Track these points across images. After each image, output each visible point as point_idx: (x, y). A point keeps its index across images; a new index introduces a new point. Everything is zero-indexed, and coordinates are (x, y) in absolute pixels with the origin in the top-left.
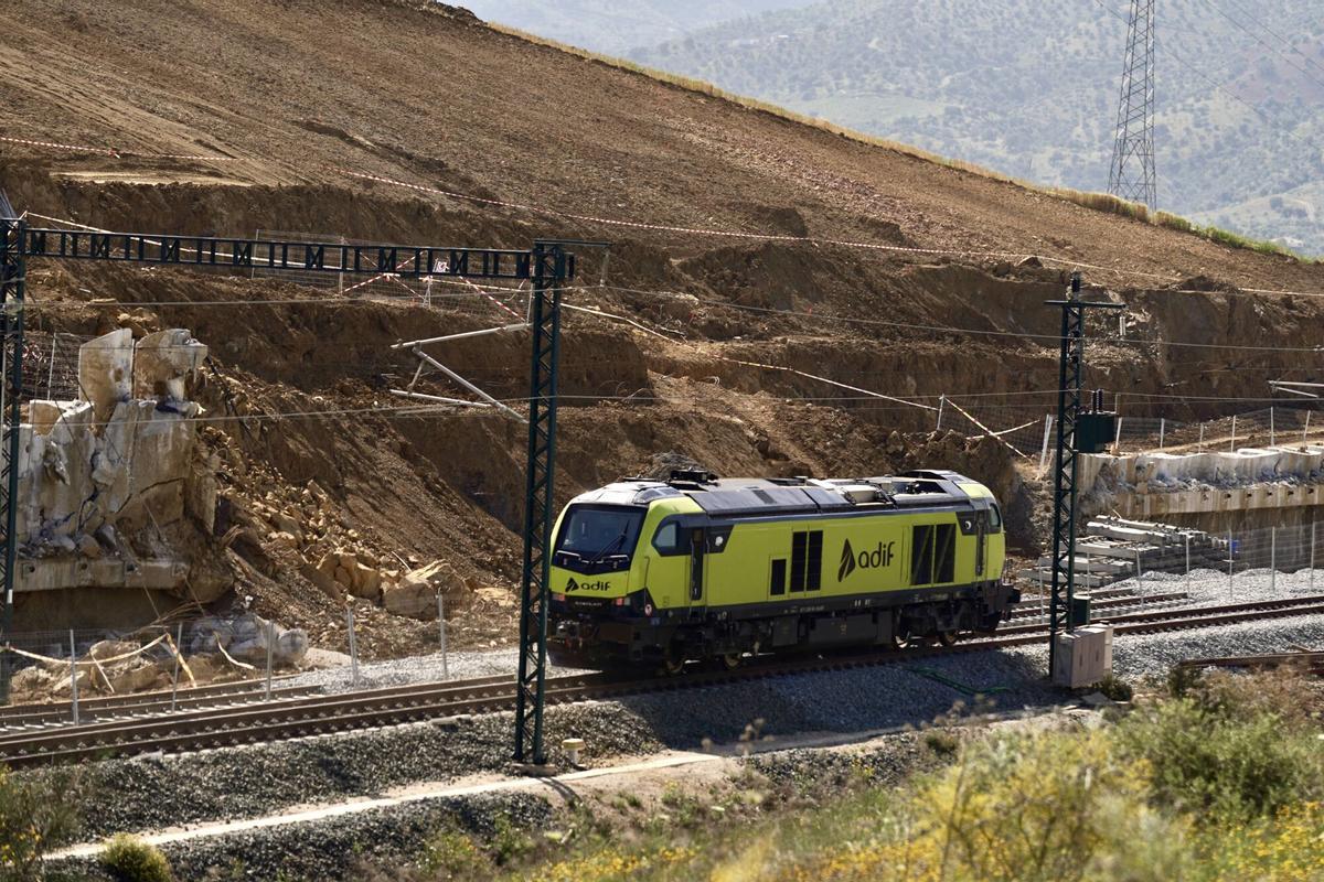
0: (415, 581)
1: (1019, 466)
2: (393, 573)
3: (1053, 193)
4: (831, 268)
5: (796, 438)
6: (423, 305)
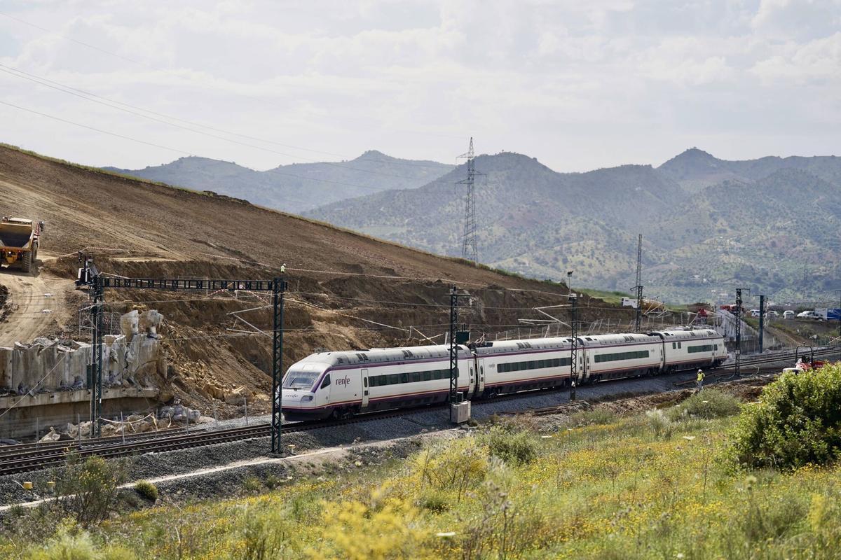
0: (235, 393)
2: (228, 390)
3: (444, 258)
6: (235, 300)
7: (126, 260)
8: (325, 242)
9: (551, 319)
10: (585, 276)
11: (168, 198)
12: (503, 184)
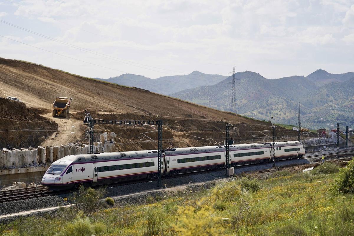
3: (224, 112)
4: (196, 122)
6: (143, 128)
7: (102, 113)
8: (178, 106)
9: (265, 135)
10: (278, 119)
11: (118, 89)
12: (246, 84)
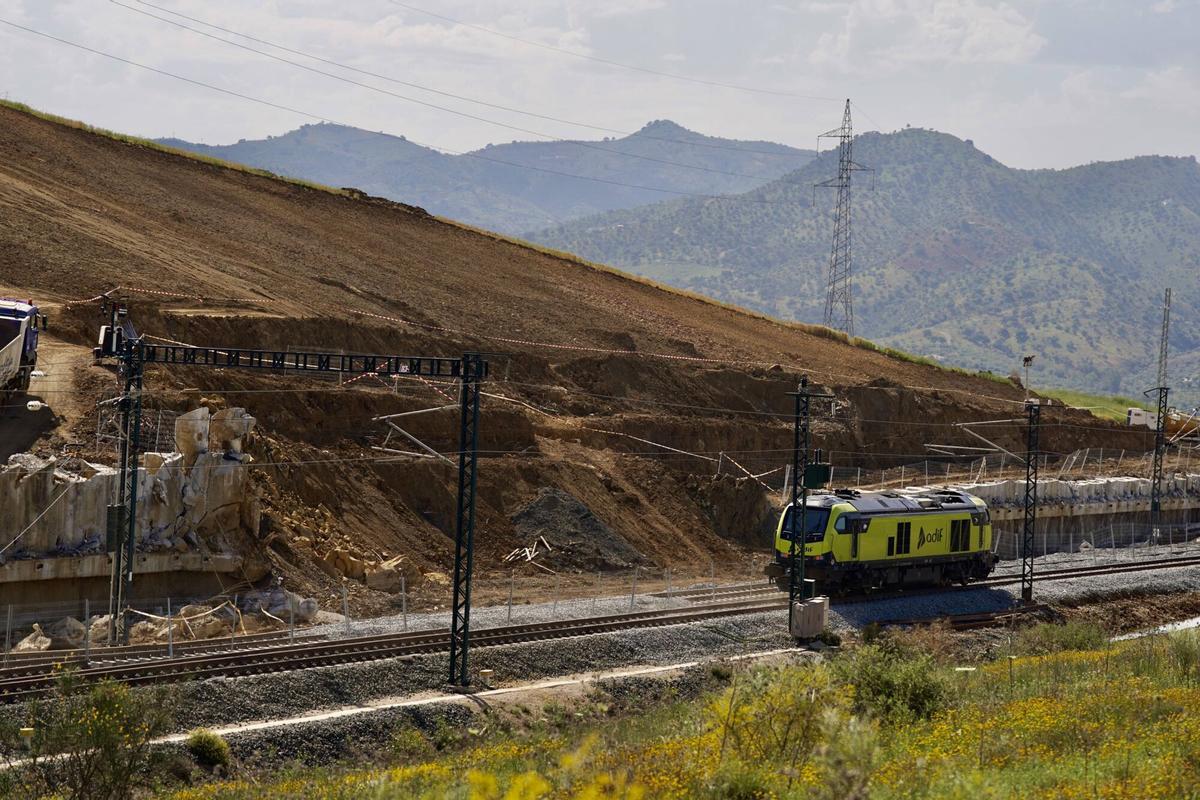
0: (386, 568)
1: (769, 497)
2: (372, 563)
3: (789, 325)
4: (651, 371)
5: (628, 478)
6: (392, 393)
7: (190, 313)
8: (565, 290)
9: (987, 446)
11: (277, 198)
12: (908, 189)
